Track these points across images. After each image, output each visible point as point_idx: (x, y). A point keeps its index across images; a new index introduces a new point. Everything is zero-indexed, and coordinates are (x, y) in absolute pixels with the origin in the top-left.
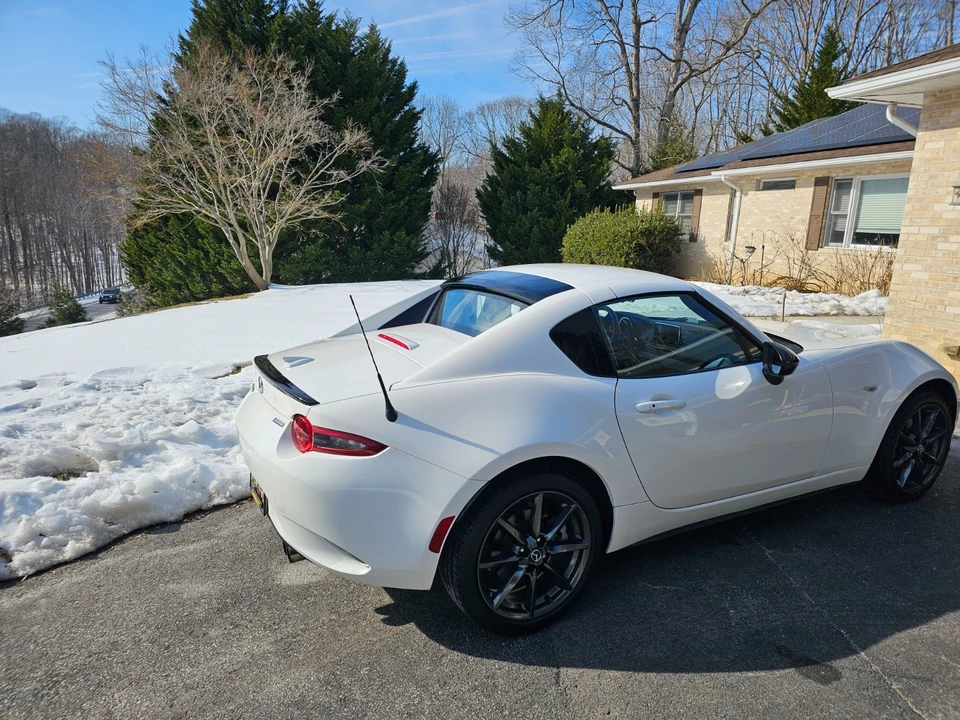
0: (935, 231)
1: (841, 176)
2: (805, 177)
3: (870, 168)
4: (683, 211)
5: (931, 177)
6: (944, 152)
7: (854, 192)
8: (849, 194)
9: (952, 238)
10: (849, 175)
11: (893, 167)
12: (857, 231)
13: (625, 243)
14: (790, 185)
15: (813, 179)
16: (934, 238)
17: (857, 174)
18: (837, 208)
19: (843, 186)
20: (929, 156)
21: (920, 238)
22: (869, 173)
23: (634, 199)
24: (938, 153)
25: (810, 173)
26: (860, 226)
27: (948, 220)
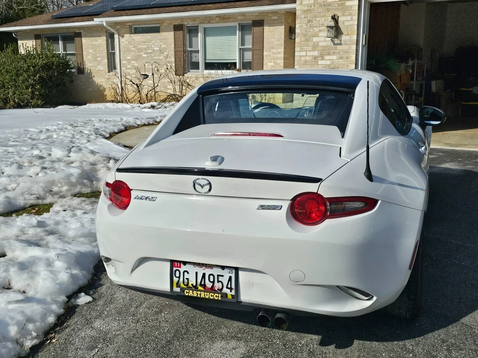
0: (316, 53)
1: (190, 24)
2: (166, 24)
3: (209, 19)
4: (65, 49)
5: (309, 21)
6: (314, 6)
7: (200, 35)
8: (197, 36)
9: (327, 57)
10: (196, 23)
11: (224, 19)
12: (207, 61)
13: (29, 76)
14: (156, 30)
15: (172, 26)
16: (316, 58)
17: (201, 23)
18: (191, 46)
19: (193, 31)
20: (306, 8)
21: (308, 58)
22: (209, 22)
23: (16, 41)
24: (311, 6)
25: (169, 22)
26: (208, 57)
27: (322, 47)
